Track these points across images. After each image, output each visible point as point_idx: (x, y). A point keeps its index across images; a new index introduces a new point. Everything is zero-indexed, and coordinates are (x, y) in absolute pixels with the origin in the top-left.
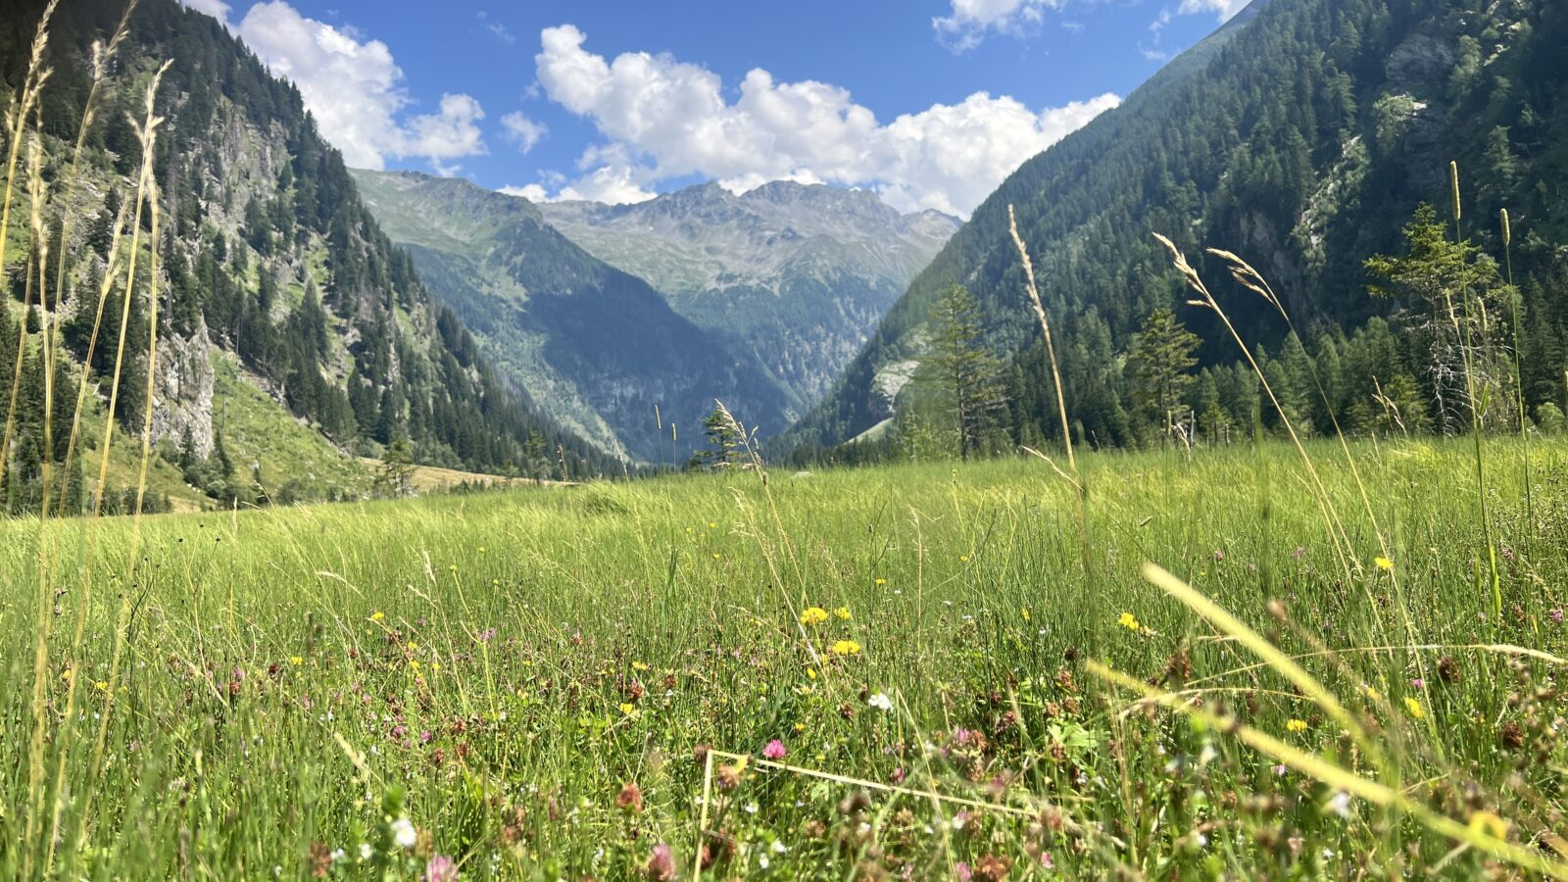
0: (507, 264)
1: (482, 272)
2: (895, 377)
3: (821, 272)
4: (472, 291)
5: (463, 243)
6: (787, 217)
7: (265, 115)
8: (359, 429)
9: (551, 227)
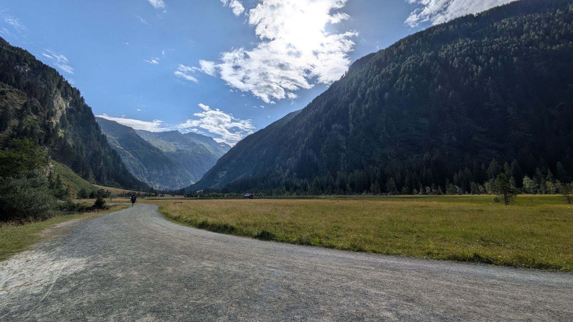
2: (221, 174)
6: (193, 140)
7: (69, 95)
8: (94, 177)
9: (137, 135)
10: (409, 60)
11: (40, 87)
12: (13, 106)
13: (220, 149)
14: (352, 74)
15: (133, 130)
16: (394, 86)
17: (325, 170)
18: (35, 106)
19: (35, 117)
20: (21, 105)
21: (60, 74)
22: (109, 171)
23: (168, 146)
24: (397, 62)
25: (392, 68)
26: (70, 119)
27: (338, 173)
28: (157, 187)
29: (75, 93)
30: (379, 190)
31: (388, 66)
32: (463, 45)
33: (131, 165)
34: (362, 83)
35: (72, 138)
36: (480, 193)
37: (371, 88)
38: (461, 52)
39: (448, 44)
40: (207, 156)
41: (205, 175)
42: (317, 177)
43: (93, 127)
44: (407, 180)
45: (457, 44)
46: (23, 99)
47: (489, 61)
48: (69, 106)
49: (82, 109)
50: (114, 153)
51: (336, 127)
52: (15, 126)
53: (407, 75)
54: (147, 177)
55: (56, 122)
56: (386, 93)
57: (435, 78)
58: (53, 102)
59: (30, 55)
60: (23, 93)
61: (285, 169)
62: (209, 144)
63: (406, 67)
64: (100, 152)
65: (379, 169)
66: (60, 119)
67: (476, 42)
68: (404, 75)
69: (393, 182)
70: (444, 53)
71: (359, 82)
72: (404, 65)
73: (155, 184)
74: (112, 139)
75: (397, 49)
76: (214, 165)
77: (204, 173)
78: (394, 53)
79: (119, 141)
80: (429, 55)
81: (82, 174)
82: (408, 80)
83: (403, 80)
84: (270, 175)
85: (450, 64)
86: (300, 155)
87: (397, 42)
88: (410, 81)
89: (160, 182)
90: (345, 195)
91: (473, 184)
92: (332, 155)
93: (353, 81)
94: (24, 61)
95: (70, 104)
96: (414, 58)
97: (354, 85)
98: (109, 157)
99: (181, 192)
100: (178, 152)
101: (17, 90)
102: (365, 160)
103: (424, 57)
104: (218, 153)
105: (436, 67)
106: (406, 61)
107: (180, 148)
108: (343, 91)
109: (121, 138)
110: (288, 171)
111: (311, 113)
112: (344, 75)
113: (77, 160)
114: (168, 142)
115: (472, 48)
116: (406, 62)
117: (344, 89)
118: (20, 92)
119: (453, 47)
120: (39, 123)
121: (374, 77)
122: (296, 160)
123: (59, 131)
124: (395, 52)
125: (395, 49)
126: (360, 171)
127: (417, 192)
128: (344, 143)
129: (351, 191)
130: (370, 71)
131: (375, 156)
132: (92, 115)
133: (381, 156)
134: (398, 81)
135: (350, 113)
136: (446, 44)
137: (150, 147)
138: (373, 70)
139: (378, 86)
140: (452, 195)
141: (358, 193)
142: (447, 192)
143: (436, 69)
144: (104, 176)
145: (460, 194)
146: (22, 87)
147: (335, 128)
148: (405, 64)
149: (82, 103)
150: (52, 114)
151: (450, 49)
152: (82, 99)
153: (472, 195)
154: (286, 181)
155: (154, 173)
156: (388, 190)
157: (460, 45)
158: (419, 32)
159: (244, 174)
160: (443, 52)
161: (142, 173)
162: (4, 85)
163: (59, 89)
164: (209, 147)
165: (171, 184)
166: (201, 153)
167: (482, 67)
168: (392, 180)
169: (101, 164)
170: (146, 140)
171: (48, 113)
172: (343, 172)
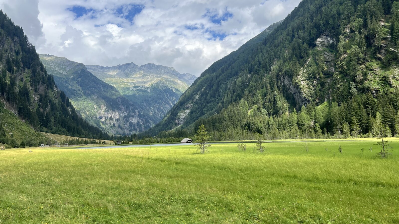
0: (77, 80)
1: (69, 82)
2: (183, 114)
3: (161, 87)
4: (66, 87)
5: (64, 74)
62: (170, 76)
107: (138, 84)
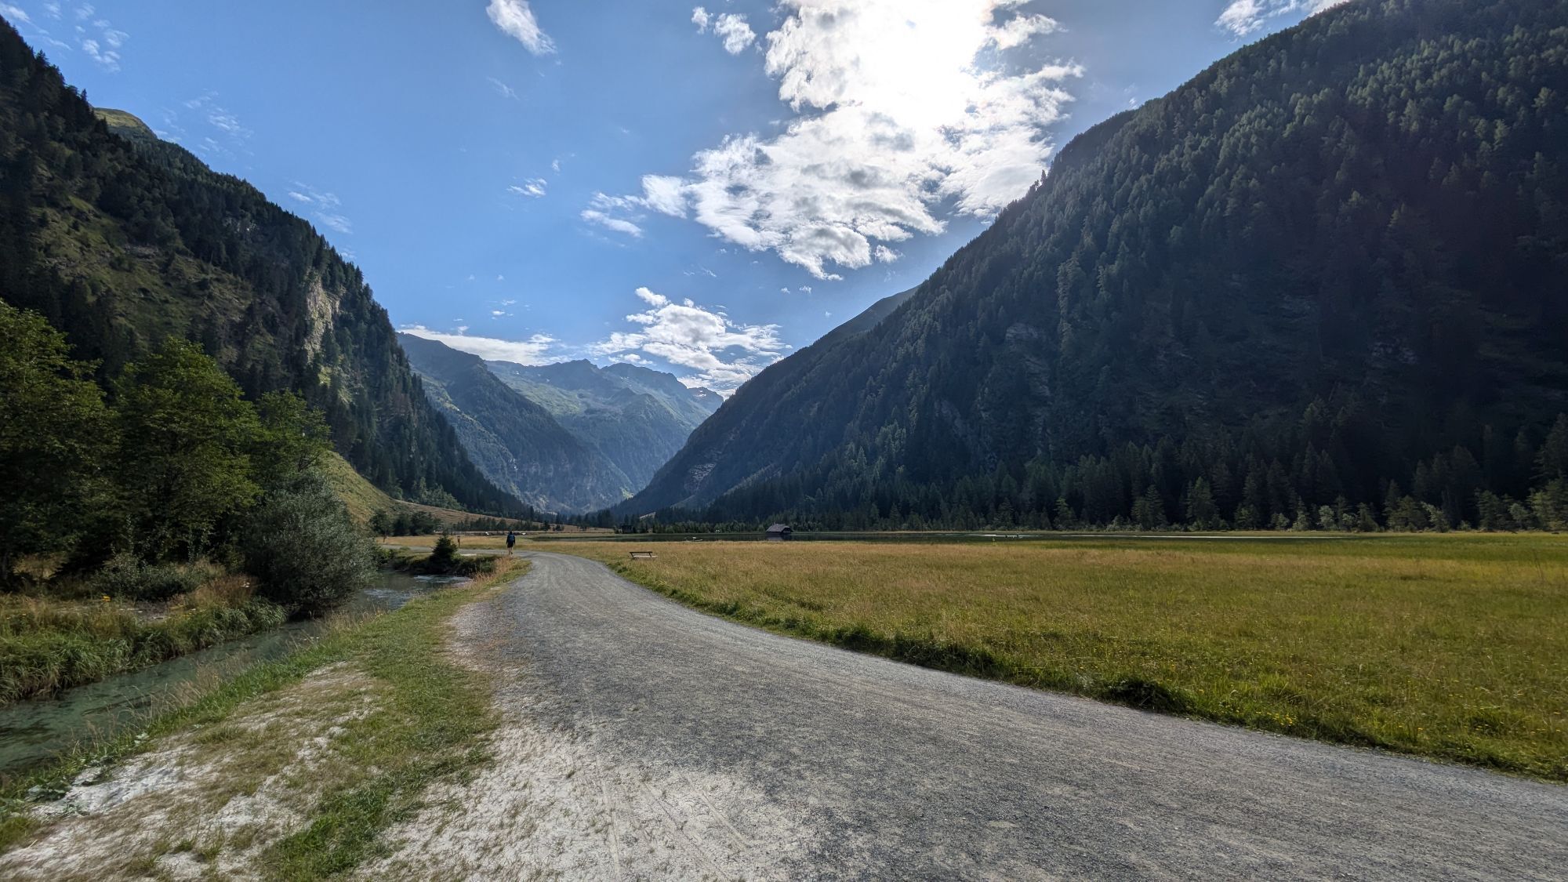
2: (700, 472)
6: (626, 382)
7: (338, 283)
8: (397, 481)
9: (492, 374)
10: (1247, 123)
11: (277, 266)
12: (225, 314)
13: (696, 404)
14: (1063, 177)
15: (482, 362)
16: (1199, 204)
17: (990, 458)
18: (270, 312)
19: (270, 339)
20: (241, 311)
21: (319, 233)
22: (430, 466)
23: (564, 400)
24: (1205, 132)
25: (1189, 150)
26: (341, 341)
27: (1027, 465)
28: (541, 504)
29: (351, 276)
30: (1161, 516)
31: (1176, 147)
32: (1436, 58)
33: (480, 450)
34: (1095, 203)
35: (348, 387)
36: (1514, 527)
37: (1125, 216)
38: (1429, 81)
39: (1379, 60)
40: (663, 424)
41: (657, 475)
42: (967, 477)
43: (392, 359)
44: (1250, 484)
45: (1415, 57)
46: (245, 298)
47: (1534, 103)
48: (340, 308)
49: (368, 316)
50: (439, 421)
51: (1017, 335)
52: (231, 362)
53: (1242, 169)
54: (516, 479)
55: (314, 350)
56: (1175, 227)
57: (1339, 169)
58: (306, 301)
59: (254, 192)
60: (245, 283)
61: (872, 456)
62: (665, 392)
63: (1236, 145)
64: (409, 420)
65: (1156, 454)
66: (322, 342)
67: (1481, 47)
68: (1230, 169)
69: (1207, 490)
70: (1368, 88)
71: (1086, 201)
72: (1228, 139)
73: (535, 497)
74: (433, 385)
75: (1203, 92)
76: (682, 448)
77: (655, 468)
78: (1195, 106)
79: (452, 391)
80: (1316, 102)
81: (372, 475)
82: (1244, 185)
83: (1227, 185)
84: (830, 474)
85: (1390, 121)
86: (914, 416)
87: (1203, 72)
88: (1251, 185)
89: (548, 493)
90: (1055, 529)
91: (1486, 499)
92: (1010, 413)
93: (1067, 199)
94: (242, 208)
95: (341, 303)
96: (1262, 116)
97: (1069, 210)
98: (428, 432)
99: (602, 520)
100: (589, 416)
101: (231, 276)
102: (1110, 427)
103: (1297, 110)
104: (689, 414)
105: (1339, 135)
106: (1236, 126)
107: (594, 405)
108: (1037, 228)
109: (453, 383)
110: (881, 461)
111: (942, 298)
112: (1037, 183)
113: (361, 441)
114: (564, 391)
115: (1468, 64)
116: (1235, 131)
117: (1039, 224)
118: (237, 282)
119: (1399, 68)
120: (279, 354)
121: (1133, 183)
122: (904, 430)
123: (320, 370)
124: (1198, 104)
125: (1197, 94)
126: (1098, 462)
127: (1288, 521)
128: (1044, 379)
129: (1072, 518)
130: (1120, 164)
131: (1143, 415)
132: (388, 329)
133: (1163, 413)
134: (1210, 188)
135: (1060, 291)
136: (1374, 61)
137: (522, 404)
138: (1130, 162)
139: (1148, 208)
140: (1412, 530)
141: (1092, 522)
142: (1391, 523)
143: (1340, 142)
144: (420, 478)
145: (1443, 531)
146: (242, 270)
147: (1015, 337)
148: (1232, 135)
149: (366, 301)
150: (305, 330)
151: (1387, 77)
152: (367, 292)
153: (1485, 531)
154: (877, 490)
155: (533, 469)
156: (1188, 516)
157: (1423, 60)
158: (1276, 35)
159: (760, 472)
160: (1364, 86)
161: (506, 469)
162: (205, 267)
163: (317, 268)
164: (666, 400)
165: (575, 498)
166: (648, 417)
167: (1508, 123)
168: (1202, 487)
169: (413, 450)
170: (513, 386)
171: (297, 329)
172: (1042, 464)
